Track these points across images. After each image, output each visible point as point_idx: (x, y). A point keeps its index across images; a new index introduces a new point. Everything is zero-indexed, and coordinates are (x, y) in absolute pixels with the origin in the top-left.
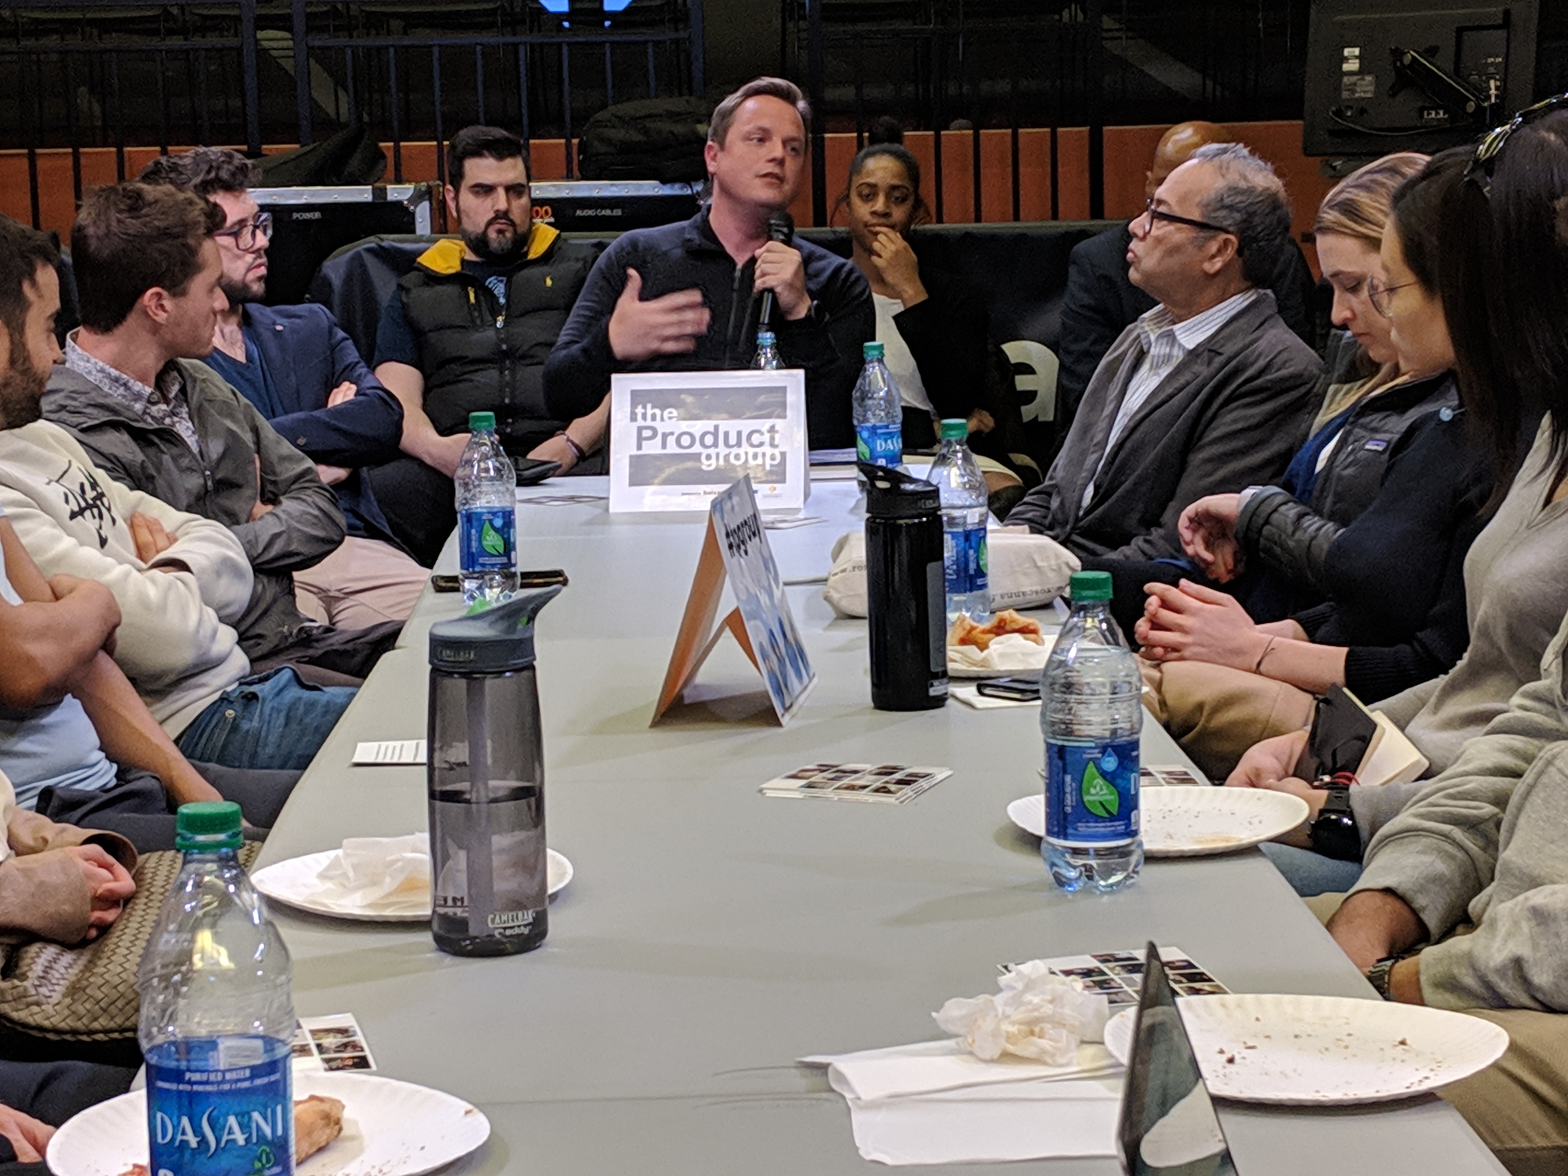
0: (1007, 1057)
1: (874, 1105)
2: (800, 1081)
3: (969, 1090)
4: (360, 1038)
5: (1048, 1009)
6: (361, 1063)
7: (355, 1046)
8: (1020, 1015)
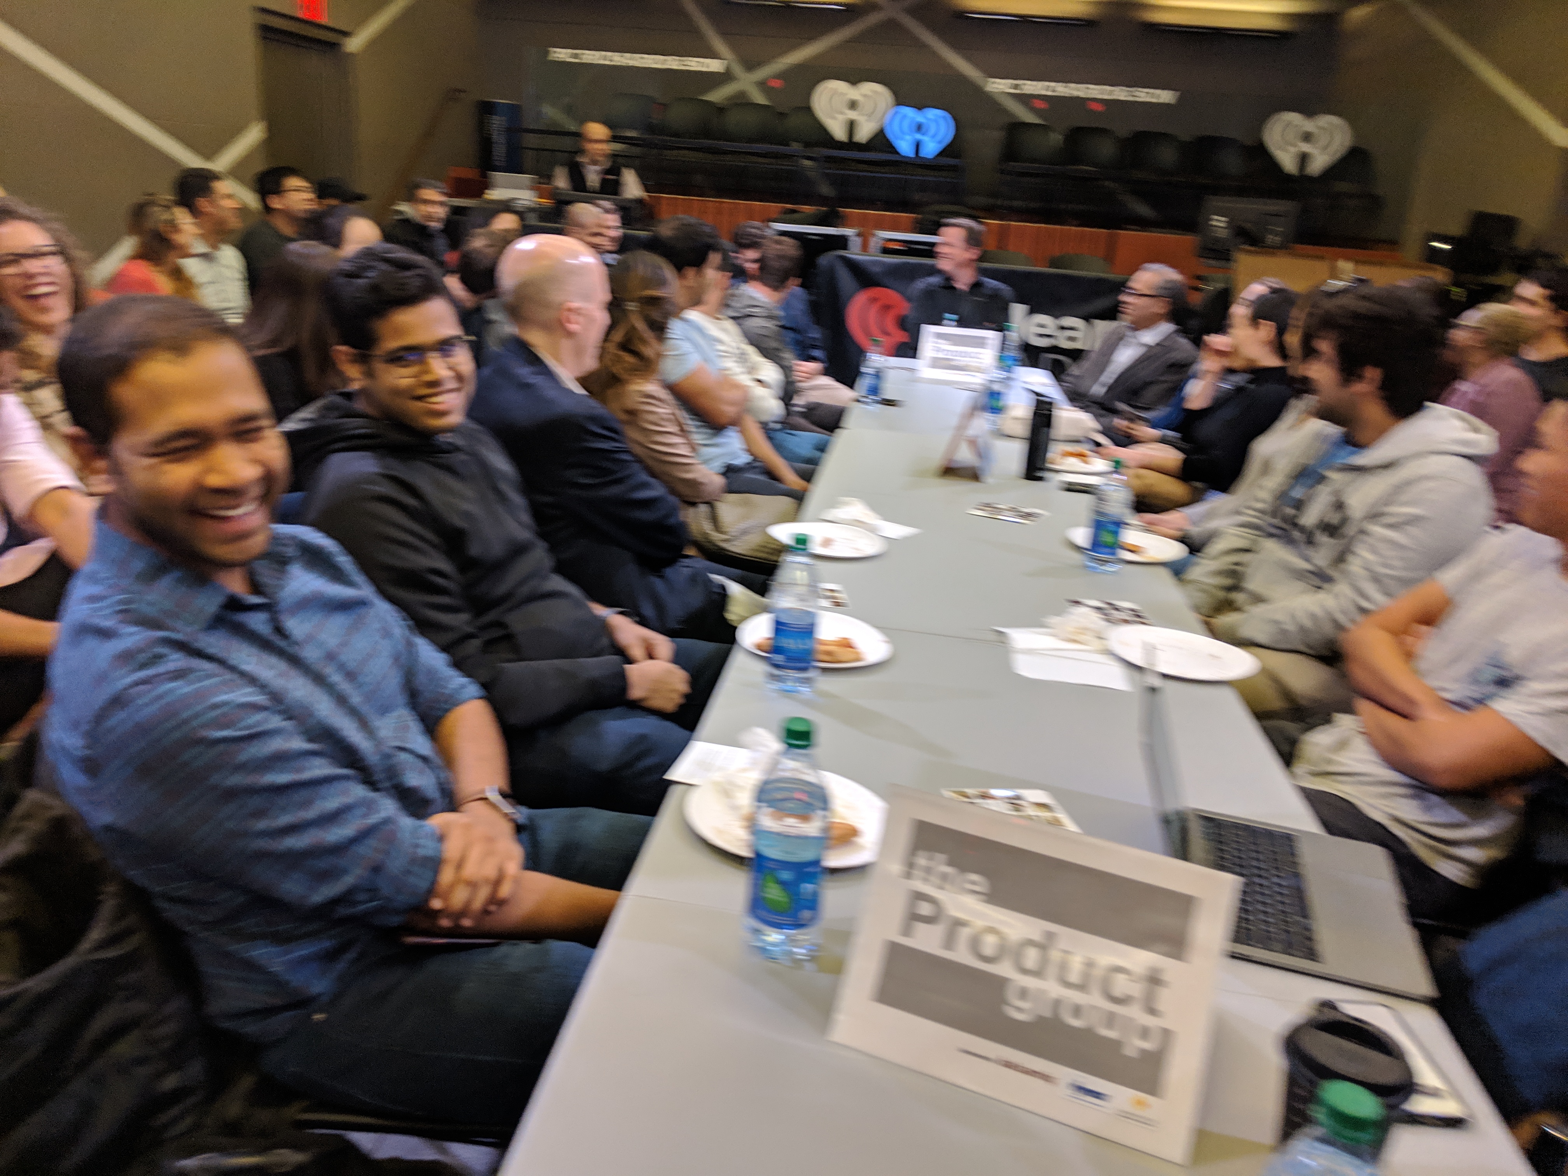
0: (1072, 640)
1: (1021, 653)
3: (1057, 652)
5: (1088, 626)
6: (841, 604)
8: (1078, 625)
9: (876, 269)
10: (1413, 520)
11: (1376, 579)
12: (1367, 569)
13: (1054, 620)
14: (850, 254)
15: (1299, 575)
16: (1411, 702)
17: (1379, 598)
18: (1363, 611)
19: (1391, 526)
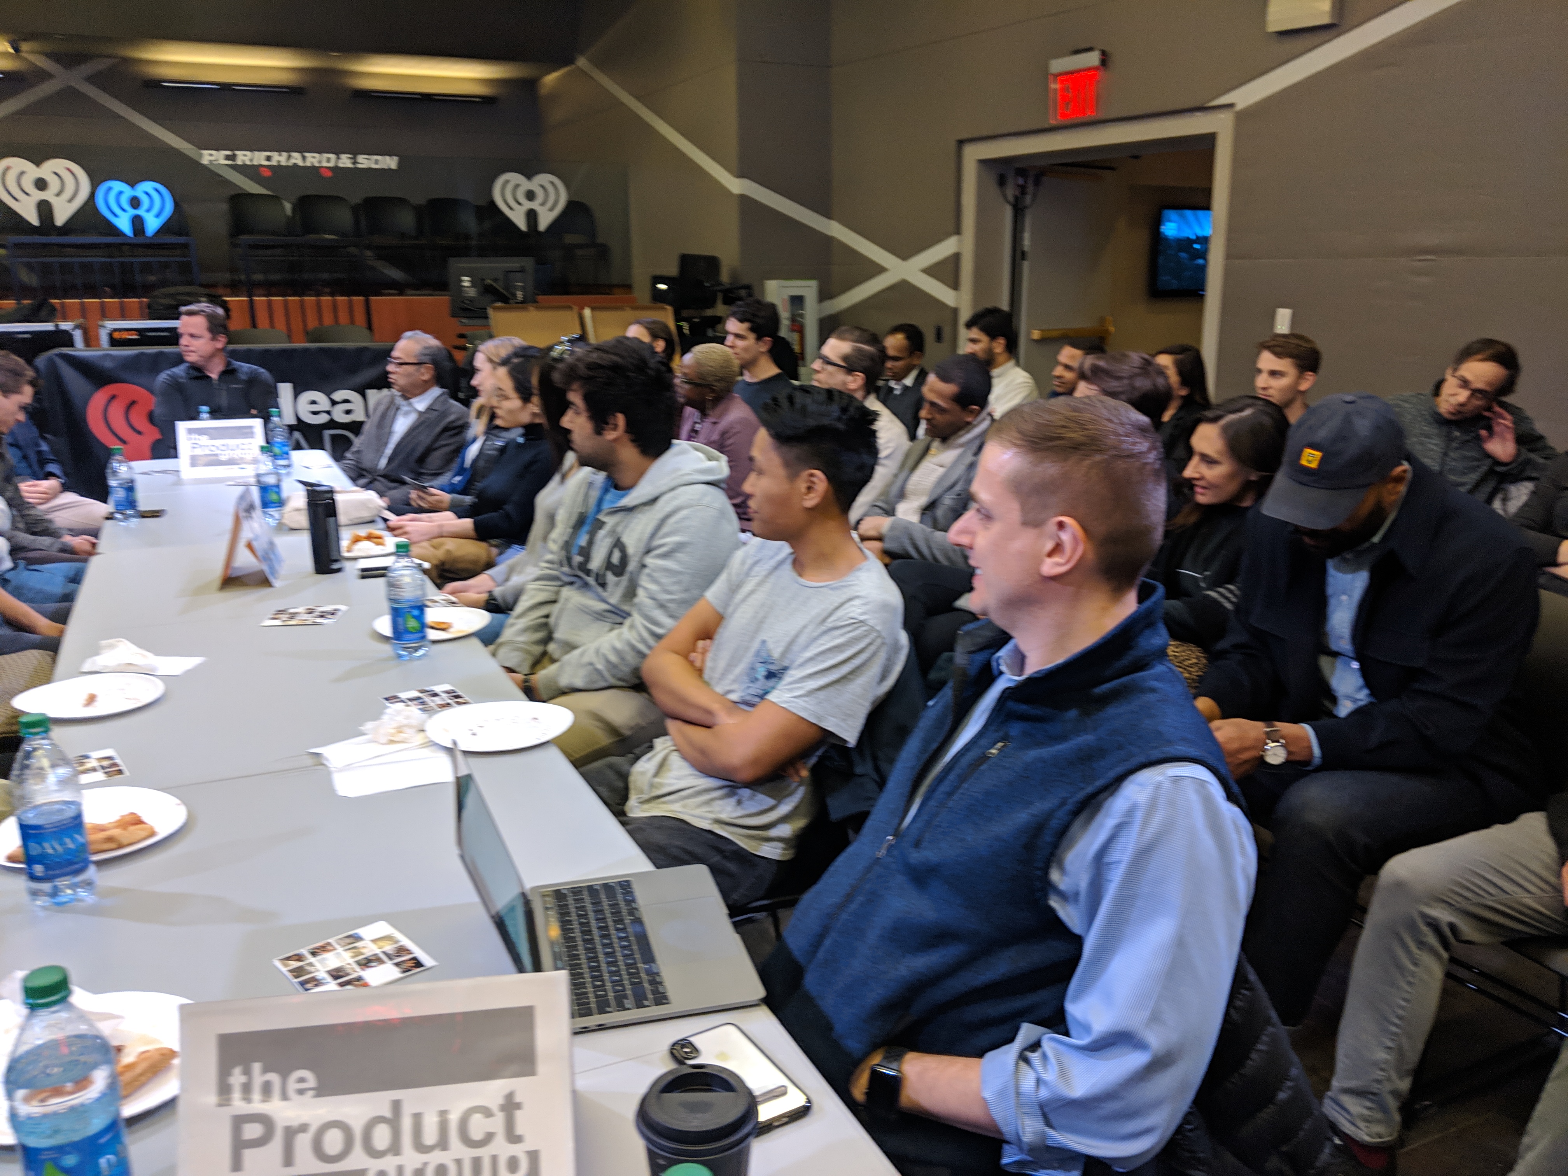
0: (392, 742)
1: (341, 770)
2: (309, 761)
3: (378, 758)
4: (118, 761)
5: (405, 722)
6: (120, 772)
7: (115, 765)
8: (395, 725)
9: (108, 364)
10: (679, 547)
11: (662, 606)
12: (653, 599)
13: (369, 726)
14: (75, 351)
15: (599, 616)
16: (709, 712)
17: (667, 621)
18: (658, 637)
19: (664, 556)
